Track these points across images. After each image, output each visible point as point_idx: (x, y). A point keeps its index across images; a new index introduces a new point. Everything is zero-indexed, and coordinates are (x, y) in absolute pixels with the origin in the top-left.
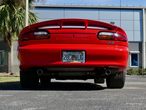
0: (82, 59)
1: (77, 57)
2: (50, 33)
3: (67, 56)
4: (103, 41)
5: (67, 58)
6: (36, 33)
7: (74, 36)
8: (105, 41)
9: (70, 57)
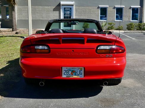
0: (81, 74)
1: (76, 72)
2: (50, 48)
3: (67, 71)
4: (101, 55)
5: (67, 73)
6: (36, 47)
7: (73, 51)
8: (103, 54)
9: (70, 72)
